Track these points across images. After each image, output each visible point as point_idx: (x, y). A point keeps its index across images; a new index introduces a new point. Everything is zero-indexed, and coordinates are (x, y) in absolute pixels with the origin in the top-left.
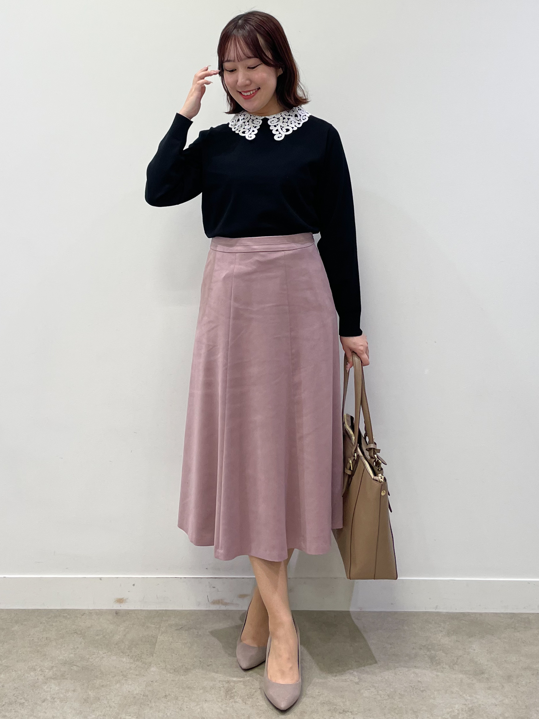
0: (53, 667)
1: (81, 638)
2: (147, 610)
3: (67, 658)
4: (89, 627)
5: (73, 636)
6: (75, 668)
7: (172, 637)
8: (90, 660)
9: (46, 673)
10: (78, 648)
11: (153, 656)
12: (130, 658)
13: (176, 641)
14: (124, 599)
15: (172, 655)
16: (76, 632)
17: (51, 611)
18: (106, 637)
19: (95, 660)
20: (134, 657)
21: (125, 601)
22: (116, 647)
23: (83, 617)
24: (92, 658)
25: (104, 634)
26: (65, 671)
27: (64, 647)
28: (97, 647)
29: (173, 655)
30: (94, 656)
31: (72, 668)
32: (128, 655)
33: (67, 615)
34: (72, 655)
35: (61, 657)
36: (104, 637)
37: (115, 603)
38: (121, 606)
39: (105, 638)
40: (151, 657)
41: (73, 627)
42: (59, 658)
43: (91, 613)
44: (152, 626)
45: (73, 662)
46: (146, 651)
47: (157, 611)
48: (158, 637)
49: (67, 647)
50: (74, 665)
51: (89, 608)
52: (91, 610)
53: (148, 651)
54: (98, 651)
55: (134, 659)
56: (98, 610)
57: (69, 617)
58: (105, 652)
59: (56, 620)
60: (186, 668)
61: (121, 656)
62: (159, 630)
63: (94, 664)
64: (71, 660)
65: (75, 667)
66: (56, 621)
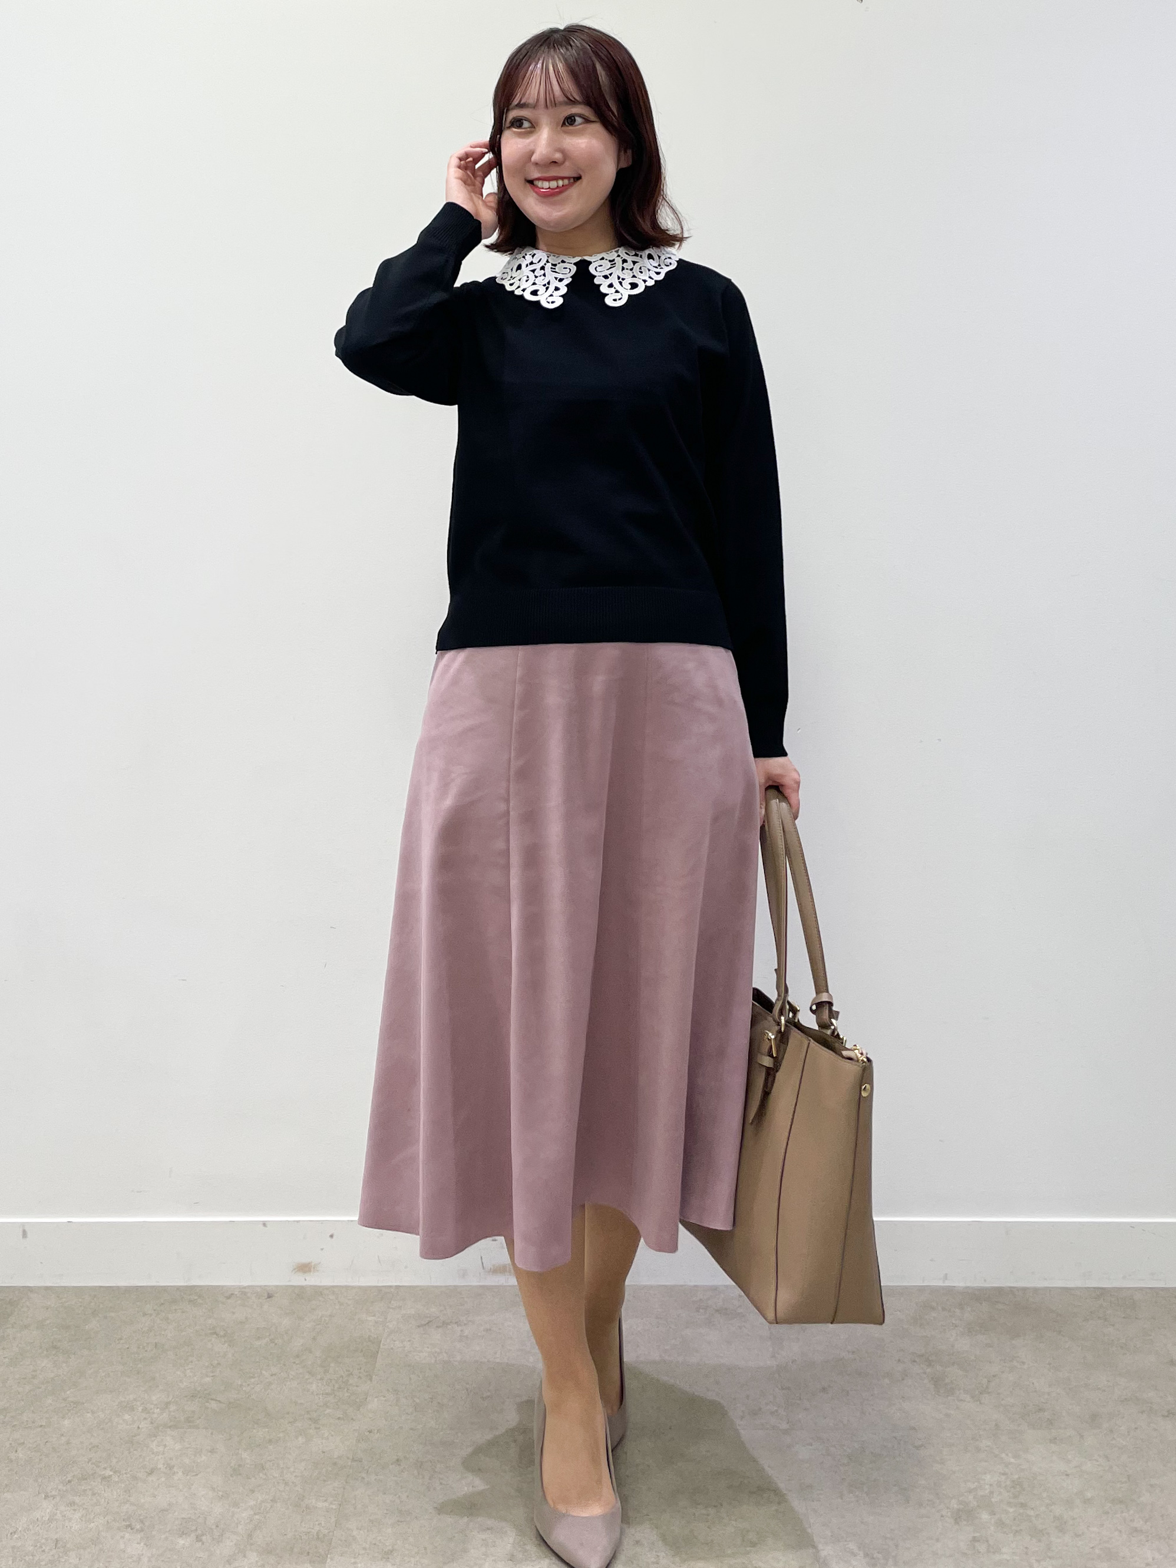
0: (167, 1404)
1: (226, 1345)
2: (360, 1287)
3: (197, 1384)
4: (241, 1322)
5: (211, 1340)
6: (213, 1405)
7: (409, 1341)
8: (244, 1389)
9: (155, 1416)
10: (219, 1364)
11: (371, 1381)
12: (325, 1384)
13: (418, 1349)
14: (313, 1264)
15: (410, 1379)
16: (215, 1333)
17: (165, 1289)
18: (276, 1342)
19: (253, 1388)
20: (333, 1382)
21: (314, 1268)
22: (297, 1362)
23: (229, 1301)
24: (248, 1385)
25: (272, 1337)
26: (193, 1412)
27: (192, 1362)
28: (257, 1362)
29: (412, 1376)
30: (253, 1380)
31: (207, 1404)
32: (322, 1379)
33: (196, 1298)
34: (208, 1379)
35: (185, 1384)
36: (272, 1341)
37: (293, 1272)
38: (306, 1280)
39: (274, 1344)
40: (369, 1382)
41: (210, 1321)
42: (180, 1384)
43: (245, 1293)
44: (370, 1318)
45: (209, 1394)
46: (358, 1369)
47: (379, 1289)
48: (381, 1341)
49: (197, 1362)
50: (212, 1399)
51: (241, 1284)
52: (245, 1288)
53: (362, 1371)
54: (259, 1370)
55: (334, 1385)
56: (260, 1286)
57: (201, 1302)
58: (274, 1373)
59: (174, 1308)
60: (439, 1403)
61: (307, 1379)
62: (383, 1326)
63: (253, 1397)
64: (206, 1390)
65: (213, 1402)
66: (176, 1310)
